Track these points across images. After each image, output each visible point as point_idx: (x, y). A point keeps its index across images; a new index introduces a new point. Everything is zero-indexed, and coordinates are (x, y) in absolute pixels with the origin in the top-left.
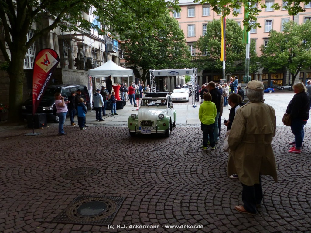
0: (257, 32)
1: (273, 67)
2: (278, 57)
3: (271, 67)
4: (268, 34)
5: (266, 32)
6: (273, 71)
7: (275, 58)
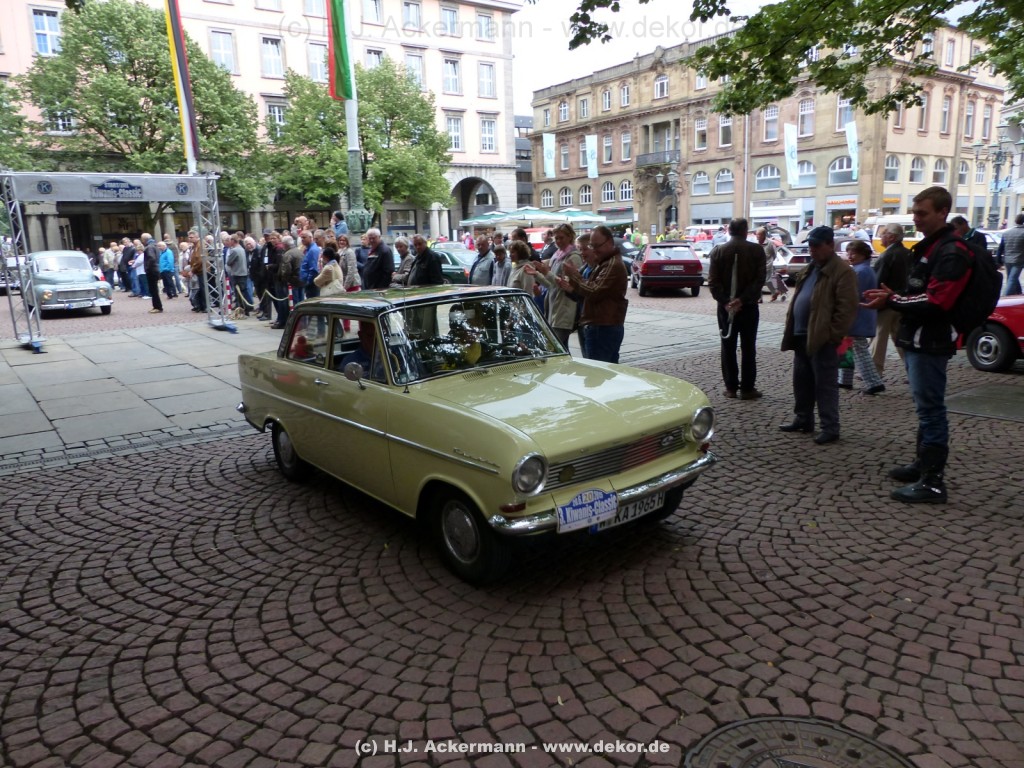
0: (241, 72)
1: (321, 191)
2: (329, 159)
3: (312, 191)
4: (283, 84)
5: (267, 75)
6: (321, 203)
7: (322, 164)
